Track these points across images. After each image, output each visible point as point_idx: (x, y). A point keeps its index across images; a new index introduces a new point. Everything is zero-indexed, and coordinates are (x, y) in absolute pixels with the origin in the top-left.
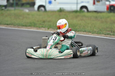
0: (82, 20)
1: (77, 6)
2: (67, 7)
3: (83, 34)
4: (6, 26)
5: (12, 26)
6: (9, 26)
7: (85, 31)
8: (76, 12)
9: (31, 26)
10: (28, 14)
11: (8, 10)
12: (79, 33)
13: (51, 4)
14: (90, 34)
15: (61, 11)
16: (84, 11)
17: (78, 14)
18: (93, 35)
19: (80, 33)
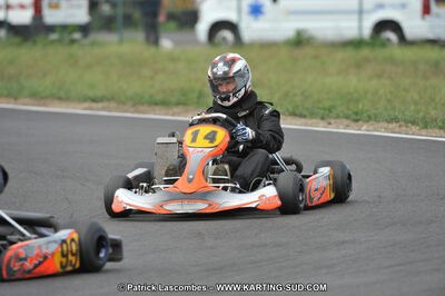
0: (379, 76)
1: (360, 20)
2: (324, 28)
3: (386, 130)
4: (86, 105)
5: (113, 105)
6: (100, 105)
7: (395, 120)
8: (357, 44)
9: (185, 104)
10: (173, 58)
11: (93, 44)
12: (371, 128)
13: (261, 18)
14: (415, 129)
15: (300, 41)
16: (389, 40)
17: (365, 52)
18: (424, 132)
19: (376, 125)
